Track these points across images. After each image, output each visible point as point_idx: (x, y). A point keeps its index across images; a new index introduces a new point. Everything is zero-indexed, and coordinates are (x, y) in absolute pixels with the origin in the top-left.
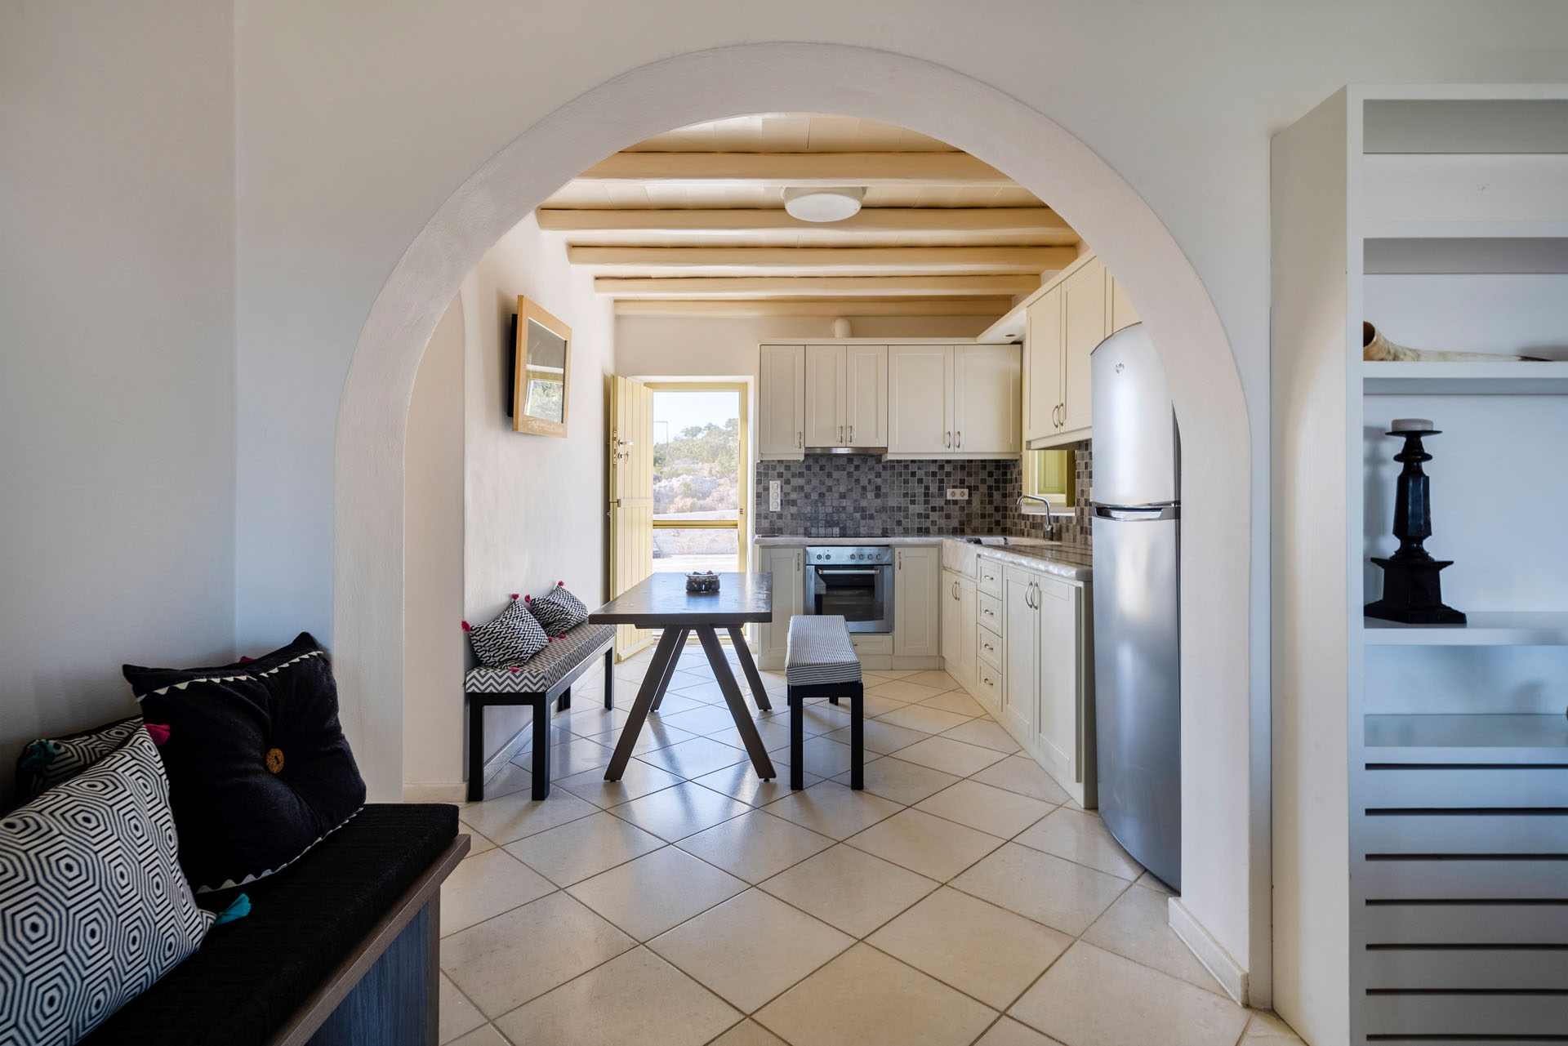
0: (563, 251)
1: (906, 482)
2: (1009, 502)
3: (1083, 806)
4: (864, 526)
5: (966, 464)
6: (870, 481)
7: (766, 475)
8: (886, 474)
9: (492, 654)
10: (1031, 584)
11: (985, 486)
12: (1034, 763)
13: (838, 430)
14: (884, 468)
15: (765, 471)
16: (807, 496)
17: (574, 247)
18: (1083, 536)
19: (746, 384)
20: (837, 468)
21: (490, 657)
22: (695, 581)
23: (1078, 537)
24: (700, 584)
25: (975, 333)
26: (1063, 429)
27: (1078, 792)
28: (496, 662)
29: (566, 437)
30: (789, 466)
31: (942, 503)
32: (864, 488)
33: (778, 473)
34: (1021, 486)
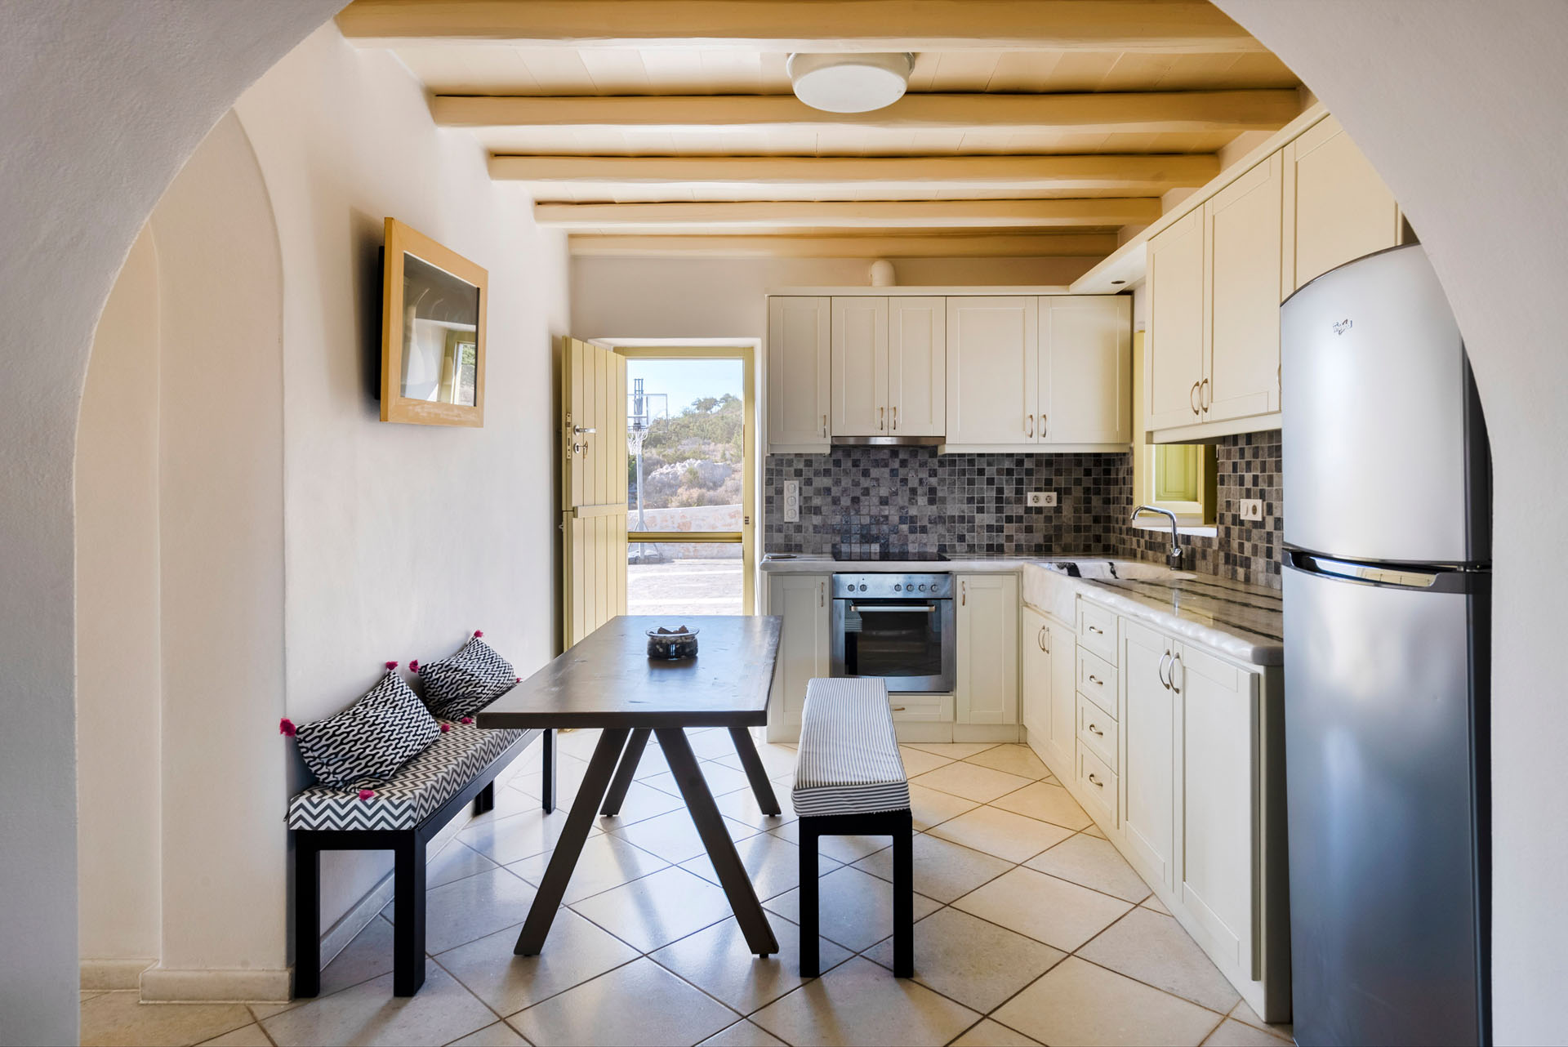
0: (480, 162)
1: (971, 482)
2: (1113, 510)
3: (1264, 1019)
4: (913, 542)
5: (1054, 458)
6: (921, 481)
7: (780, 473)
8: (943, 472)
9: (332, 769)
10: (1168, 653)
11: (1080, 488)
12: (1173, 919)
13: (877, 414)
14: (942, 464)
15: (777, 468)
16: (836, 501)
17: (497, 155)
18: (1230, 567)
19: (752, 349)
20: (877, 463)
21: (329, 773)
22: (660, 643)
23: (1222, 568)
24: (667, 647)
25: (1068, 281)
26: (1207, 417)
27: (1255, 997)
28: (337, 782)
29: (481, 425)
30: (811, 461)
31: (1021, 512)
32: (913, 491)
33: (796, 470)
34: (1131, 489)
